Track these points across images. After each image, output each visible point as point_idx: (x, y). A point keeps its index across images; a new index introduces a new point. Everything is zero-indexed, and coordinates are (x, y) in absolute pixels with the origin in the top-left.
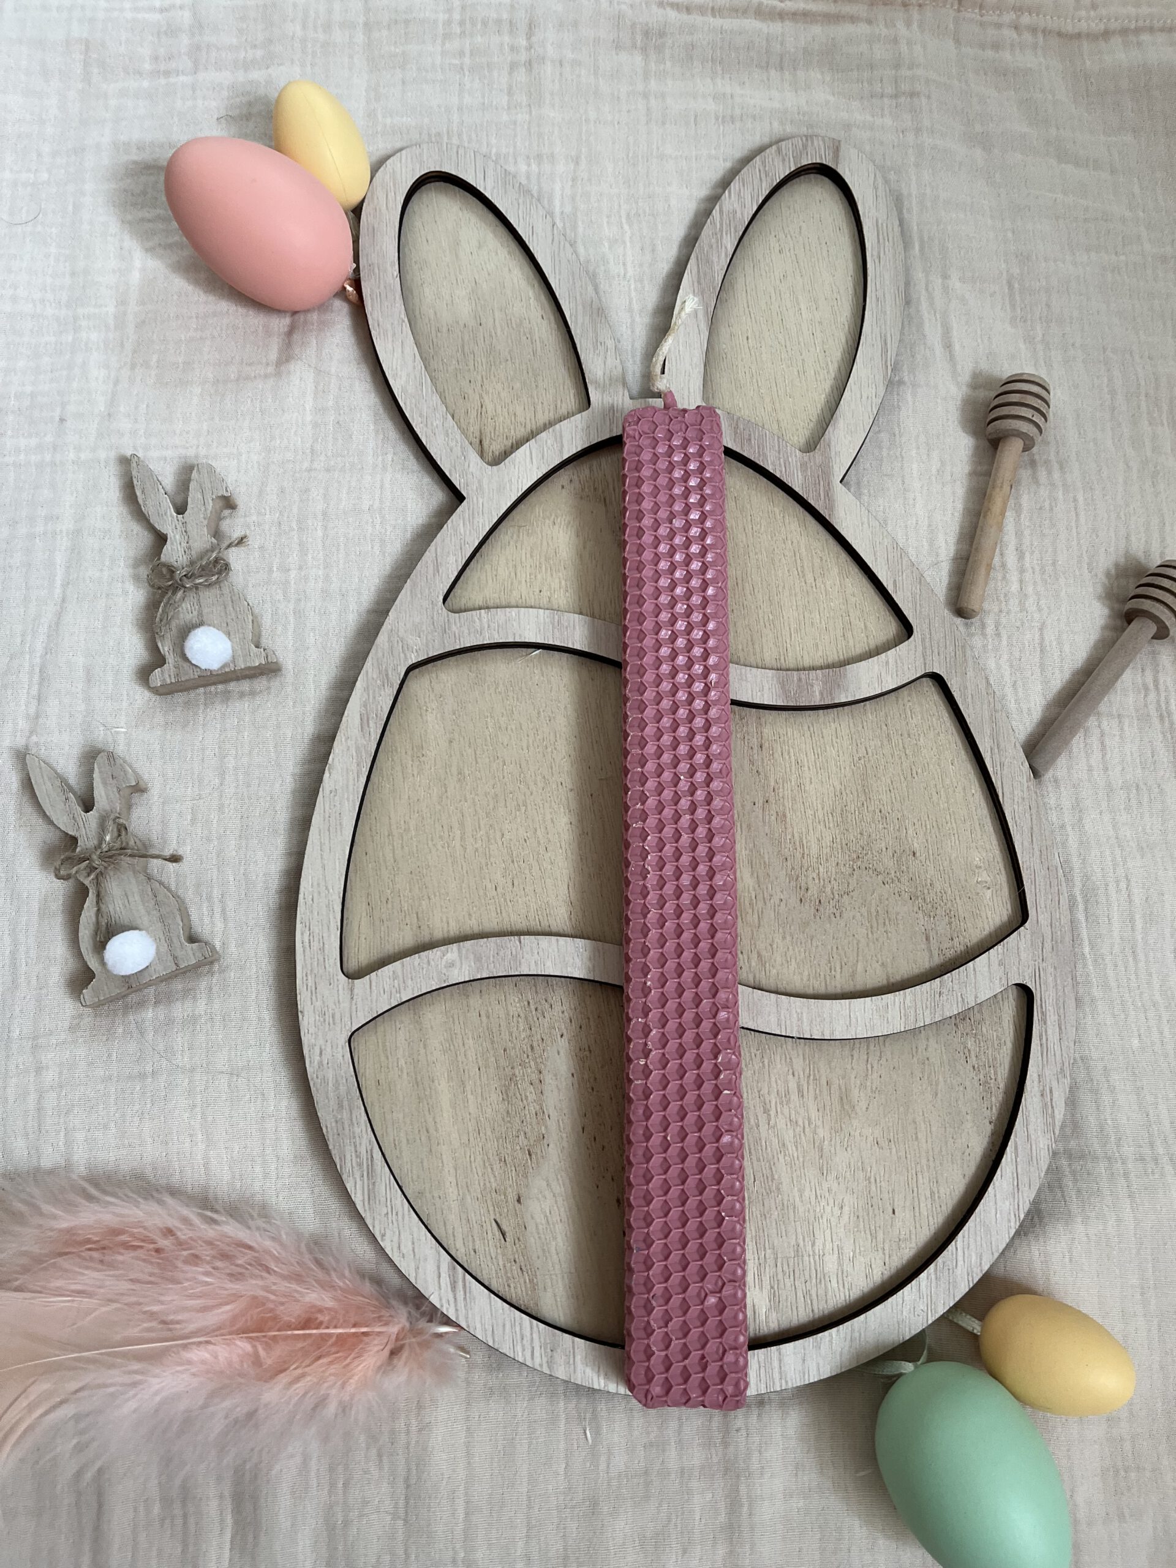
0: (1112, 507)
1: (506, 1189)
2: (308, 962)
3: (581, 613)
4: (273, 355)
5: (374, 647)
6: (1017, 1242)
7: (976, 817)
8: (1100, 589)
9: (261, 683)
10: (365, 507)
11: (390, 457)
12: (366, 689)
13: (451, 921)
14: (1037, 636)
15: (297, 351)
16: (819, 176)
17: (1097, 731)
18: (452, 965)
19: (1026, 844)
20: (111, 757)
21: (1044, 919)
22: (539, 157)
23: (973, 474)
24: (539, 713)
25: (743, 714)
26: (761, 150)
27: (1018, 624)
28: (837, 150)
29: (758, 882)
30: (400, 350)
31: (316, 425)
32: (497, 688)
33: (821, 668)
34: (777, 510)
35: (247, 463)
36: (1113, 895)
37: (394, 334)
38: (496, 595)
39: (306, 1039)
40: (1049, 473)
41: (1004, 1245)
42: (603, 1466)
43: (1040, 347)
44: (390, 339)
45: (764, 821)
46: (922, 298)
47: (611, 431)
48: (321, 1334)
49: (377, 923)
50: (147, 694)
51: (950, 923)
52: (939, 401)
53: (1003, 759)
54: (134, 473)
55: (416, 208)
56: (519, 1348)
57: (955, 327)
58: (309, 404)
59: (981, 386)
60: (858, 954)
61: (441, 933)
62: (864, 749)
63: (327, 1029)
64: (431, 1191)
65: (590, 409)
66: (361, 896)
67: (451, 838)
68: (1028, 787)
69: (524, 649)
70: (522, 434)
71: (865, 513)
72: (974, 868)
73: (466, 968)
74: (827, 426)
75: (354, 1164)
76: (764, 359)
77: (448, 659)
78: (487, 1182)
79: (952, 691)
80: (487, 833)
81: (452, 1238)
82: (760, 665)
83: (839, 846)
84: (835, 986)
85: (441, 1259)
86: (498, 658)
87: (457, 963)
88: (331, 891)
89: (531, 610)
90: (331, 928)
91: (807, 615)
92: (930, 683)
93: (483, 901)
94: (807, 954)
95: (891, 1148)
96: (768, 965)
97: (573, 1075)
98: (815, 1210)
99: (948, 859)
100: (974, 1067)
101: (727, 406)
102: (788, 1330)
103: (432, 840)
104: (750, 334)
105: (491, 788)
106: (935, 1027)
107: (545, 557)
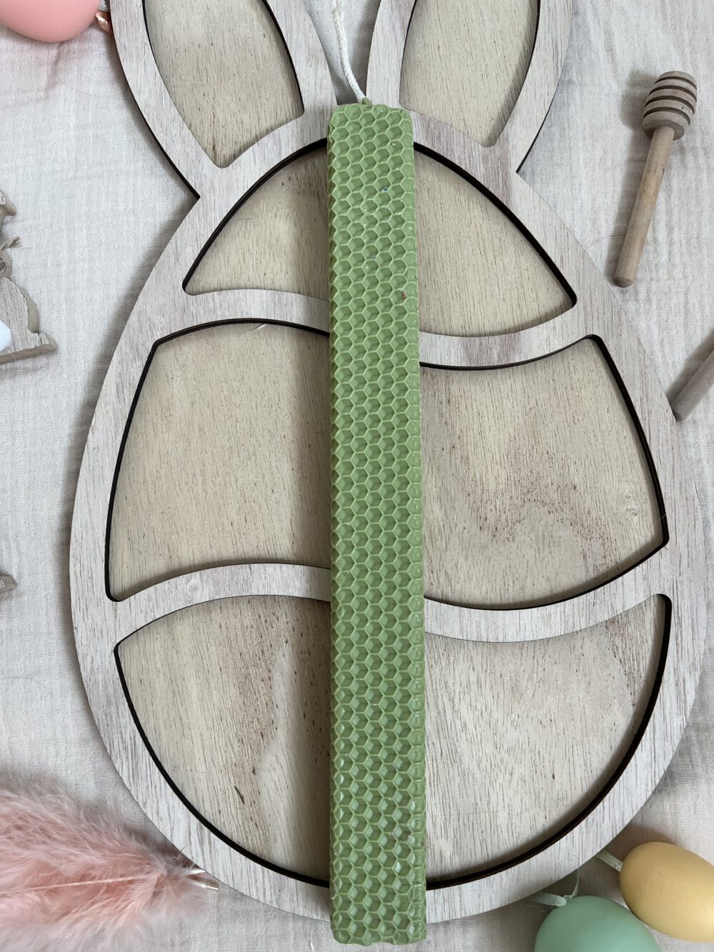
1: (243, 763)
2: (80, 588)
3: (299, 293)
4: (43, 81)
5: (126, 327)
6: (653, 800)
7: (626, 456)
9: (42, 361)
10: (121, 208)
11: (140, 163)
12: (121, 363)
14: (682, 300)
15: (61, 76)
18: (195, 589)
19: (669, 478)
21: (682, 541)
23: (632, 160)
24: (265, 377)
25: (434, 374)
29: (446, 514)
31: (78, 139)
32: (230, 357)
33: (500, 333)
34: (462, 197)
35: (24, 175)
38: (229, 279)
39: (80, 650)
40: (696, 158)
43: (687, 50)
45: (451, 464)
46: (588, 10)
48: (95, 885)
49: (136, 554)
51: (604, 544)
52: (603, 97)
53: (650, 408)
56: (254, 889)
57: (616, 34)
58: (73, 121)
59: (638, 85)
60: (527, 571)
61: (188, 561)
62: (535, 401)
63: (97, 642)
64: (184, 766)
65: (304, 115)
66: (123, 533)
67: (195, 483)
68: (671, 430)
69: (252, 324)
70: (248, 140)
71: (537, 198)
72: (624, 498)
73: (206, 591)
74: (506, 122)
75: (121, 748)
76: (453, 65)
77: (189, 334)
78: (228, 758)
79: (609, 350)
80: (224, 479)
81: (201, 802)
82: (448, 333)
83: (513, 483)
84: (509, 598)
85: (192, 821)
86: (231, 332)
87: (199, 587)
88: (96, 530)
89: (256, 291)
90: (98, 561)
91: (488, 288)
92: (591, 344)
93: (221, 534)
94: (486, 571)
95: (551, 727)
96: (453, 582)
97: (296, 673)
98: (490, 777)
99: (603, 491)
100: (621, 661)
101: (421, 108)
102: (467, 870)
103: (179, 486)
104: (440, 43)
105: (227, 441)
106: (588, 629)
107: (269, 245)
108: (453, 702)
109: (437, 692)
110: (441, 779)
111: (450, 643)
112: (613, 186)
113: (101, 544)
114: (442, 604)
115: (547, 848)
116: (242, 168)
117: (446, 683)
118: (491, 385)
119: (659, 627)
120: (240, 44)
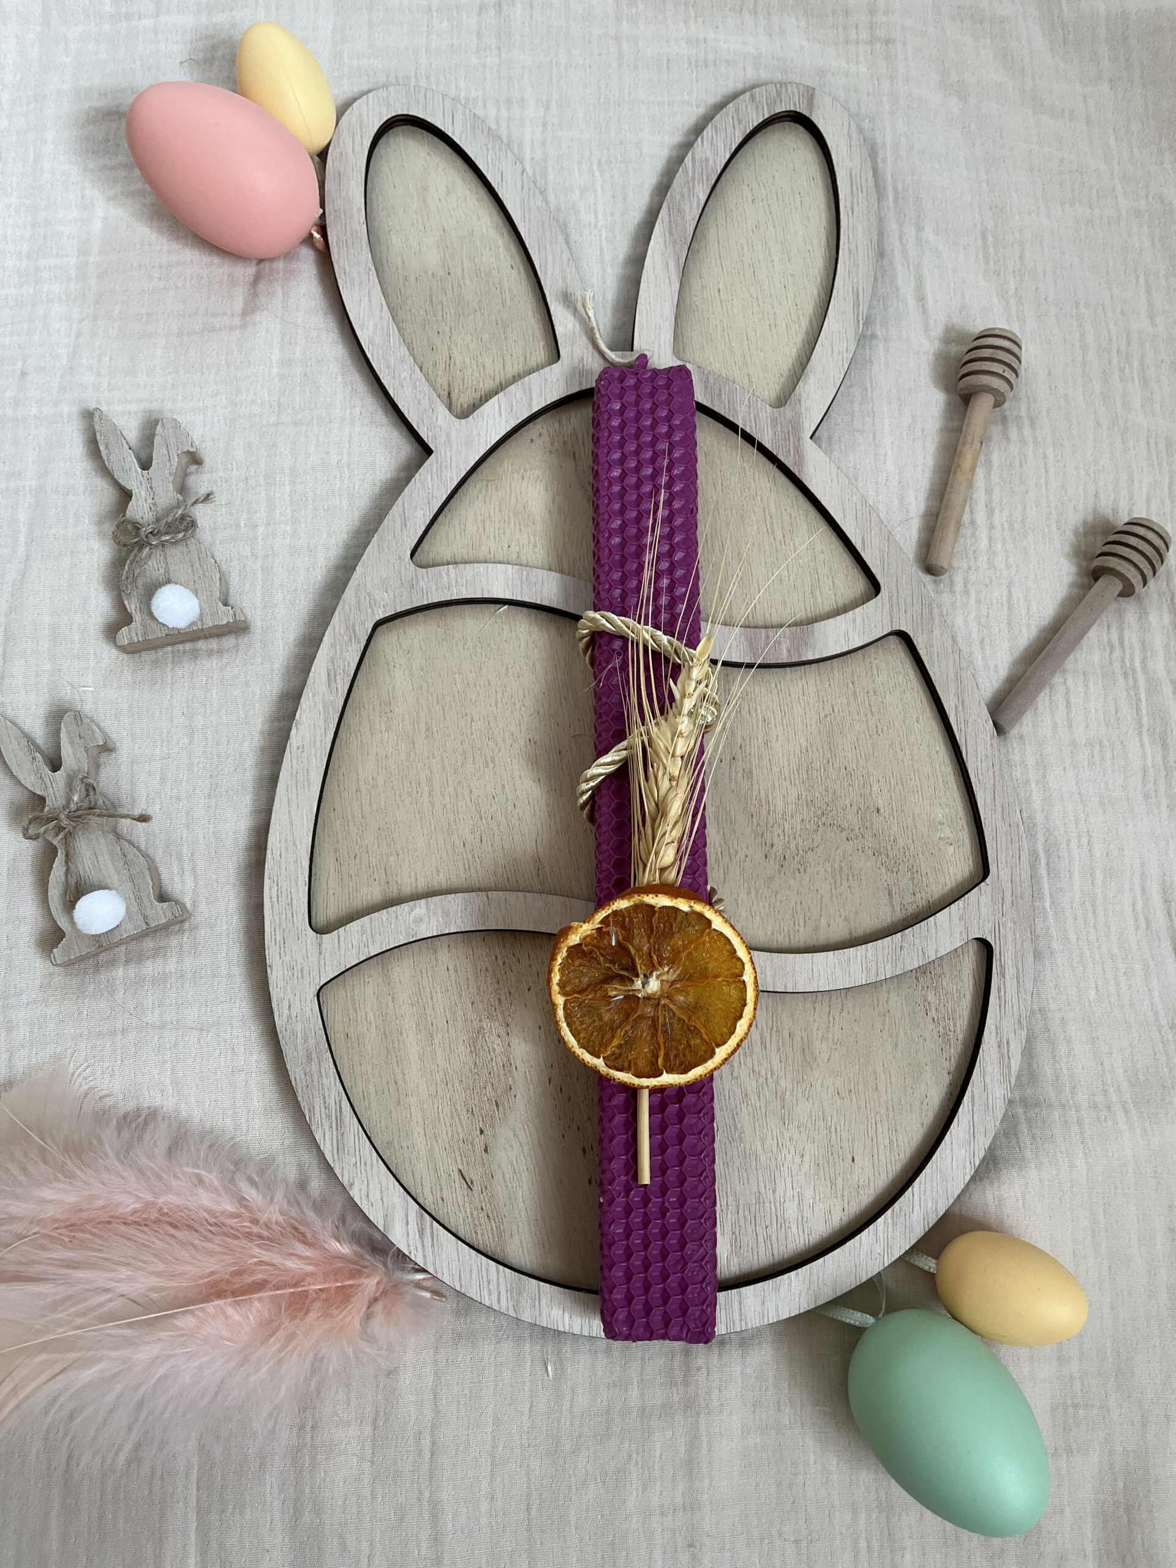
0: (1081, 465)
1: (473, 1139)
2: (277, 917)
3: (550, 569)
4: (238, 306)
5: (341, 602)
6: (972, 1187)
7: (939, 774)
8: (1067, 548)
9: (229, 641)
10: (334, 461)
11: (358, 410)
12: (333, 645)
13: (419, 877)
14: (1005, 593)
15: (263, 301)
16: (792, 124)
17: (1062, 688)
18: (419, 920)
19: (988, 801)
20: (78, 716)
21: (1005, 875)
22: (509, 101)
23: (944, 430)
24: (507, 669)
26: (735, 96)
27: (987, 581)
28: (811, 99)
30: (367, 299)
31: (282, 377)
32: (465, 644)
33: (789, 625)
34: (745, 464)
35: (213, 417)
36: (1075, 851)
37: (361, 283)
38: (465, 550)
39: (275, 993)
40: (1020, 429)
41: (959, 1191)
42: (566, 1405)
43: (1012, 301)
44: (357, 288)
45: (730, 779)
46: (896, 251)
47: (580, 383)
49: (346, 878)
50: (114, 652)
51: (913, 879)
52: (911, 355)
53: (967, 717)
54: (97, 428)
55: (383, 152)
57: (929, 280)
58: (276, 356)
59: (953, 341)
60: (821, 909)
61: (409, 888)
62: (830, 707)
63: (296, 984)
64: (399, 1142)
65: (560, 362)
66: (329, 853)
67: (419, 794)
68: (992, 745)
69: (492, 605)
70: (491, 387)
71: (834, 470)
72: (937, 825)
73: (434, 923)
74: (798, 381)
75: (323, 1115)
76: (736, 312)
77: (416, 615)
78: (455, 1133)
79: (918, 648)
80: (455, 790)
81: (420, 1187)
82: (728, 623)
83: (805, 803)
86: (467, 613)
87: (425, 918)
88: (299, 846)
89: (499, 565)
90: (299, 883)
92: (897, 641)
93: (451, 856)
94: (771, 909)
95: (851, 1099)
97: (540, 1028)
98: (776, 1159)
99: (911, 815)
100: (934, 1019)
101: (697, 360)
103: (400, 796)
104: (721, 286)
105: (459, 744)
106: (896, 980)
107: (514, 511)
112: (924, 459)
113: (303, 864)
116: (485, 420)
119: (979, 979)
120: (483, 275)
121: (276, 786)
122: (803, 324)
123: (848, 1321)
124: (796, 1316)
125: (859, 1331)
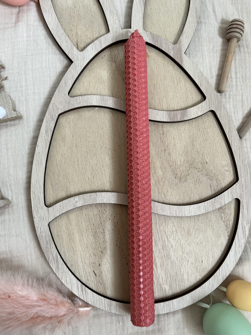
1: (96, 262)
2: (35, 203)
4: (14, 21)
5: (48, 109)
6: (235, 268)
7: (224, 152)
9: (17, 122)
10: (44, 66)
11: (50, 50)
12: (47, 122)
13: (76, 189)
14: (241, 98)
15: (20, 19)
18: (77, 202)
21: (243, 180)
23: (222, 50)
25: (158, 124)
27: (235, 94)
29: (163, 173)
30: (51, 16)
31: (27, 41)
32: (86, 120)
33: (180, 110)
34: (165, 62)
35: (8, 54)
37: (49, 11)
38: (84, 91)
39: (36, 225)
40: (244, 49)
43: (240, 12)
44: (48, 13)
45: (164, 156)
47: (116, 39)
49: (55, 190)
51: (217, 182)
52: (212, 28)
53: (232, 135)
56: (101, 306)
57: (216, 6)
58: (25, 35)
59: (224, 23)
60: (191, 192)
61: (73, 192)
62: (192, 133)
63: (42, 222)
64: (75, 264)
65: (109, 33)
66: (50, 183)
67: (75, 165)
68: (239, 142)
69: (93, 108)
70: (90, 41)
71: (192, 63)
72: (223, 166)
73: (81, 203)
74: (180, 36)
75: (52, 259)
76: (161, 16)
77: (71, 111)
78: (90, 261)
79: (217, 115)
80: (85, 163)
81: (81, 277)
82: (162, 110)
83: (186, 162)
84: (185, 202)
85: (78, 284)
86: (86, 110)
87: (78, 201)
88: (40, 182)
89: (94, 95)
90: (41, 193)
91: (175, 94)
92: (211, 113)
93: (85, 183)
94: (177, 192)
95: (201, 245)
96: (166, 196)
97: (113, 230)
98: (181, 263)
99: (216, 164)
100: (223, 221)
102: (174, 295)
103: (69, 166)
104: (156, 8)
105: (86, 149)
106: (213, 211)
107: (98, 79)
108: (168, 238)
109: (162, 235)
110: (164, 264)
111: (166, 217)
112: (217, 58)
113: (42, 187)
114: (163, 204)
115: (201, 285)
116: (88, 52)
117: (165, 231)
118: (177, 128)
119: (236, 209)
120: (85, 7)
121: (32, 165)
122: (181, 19)
123: (202, 306)
124: (188, 306)
125: (205, 309)
